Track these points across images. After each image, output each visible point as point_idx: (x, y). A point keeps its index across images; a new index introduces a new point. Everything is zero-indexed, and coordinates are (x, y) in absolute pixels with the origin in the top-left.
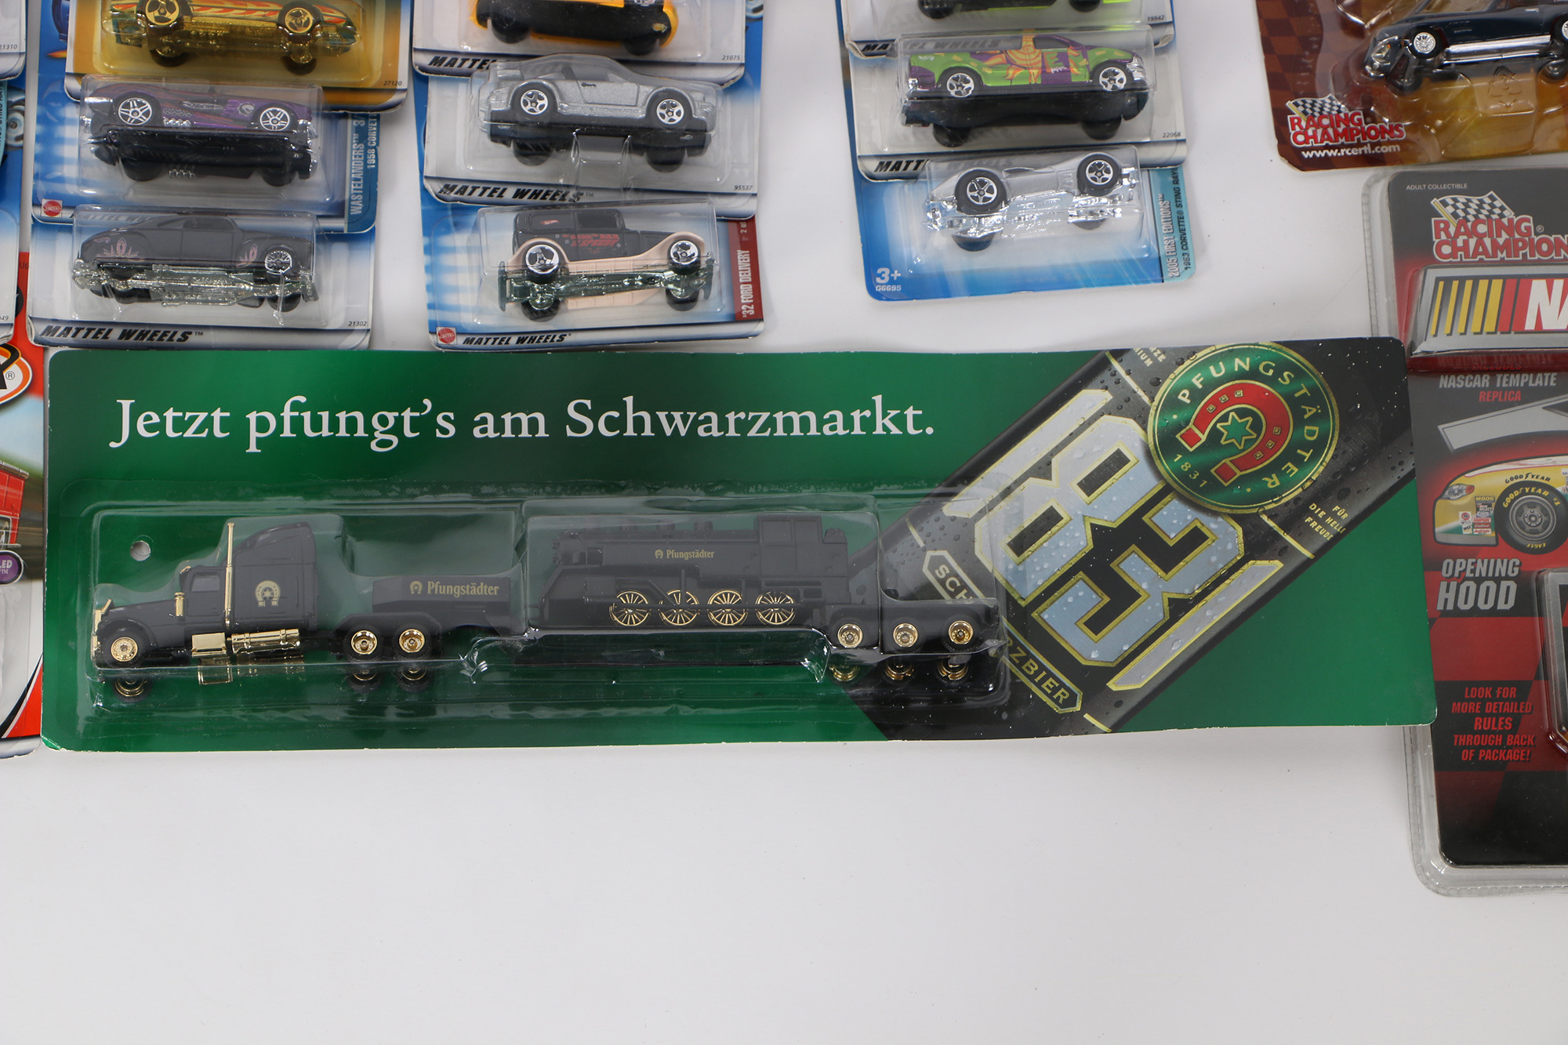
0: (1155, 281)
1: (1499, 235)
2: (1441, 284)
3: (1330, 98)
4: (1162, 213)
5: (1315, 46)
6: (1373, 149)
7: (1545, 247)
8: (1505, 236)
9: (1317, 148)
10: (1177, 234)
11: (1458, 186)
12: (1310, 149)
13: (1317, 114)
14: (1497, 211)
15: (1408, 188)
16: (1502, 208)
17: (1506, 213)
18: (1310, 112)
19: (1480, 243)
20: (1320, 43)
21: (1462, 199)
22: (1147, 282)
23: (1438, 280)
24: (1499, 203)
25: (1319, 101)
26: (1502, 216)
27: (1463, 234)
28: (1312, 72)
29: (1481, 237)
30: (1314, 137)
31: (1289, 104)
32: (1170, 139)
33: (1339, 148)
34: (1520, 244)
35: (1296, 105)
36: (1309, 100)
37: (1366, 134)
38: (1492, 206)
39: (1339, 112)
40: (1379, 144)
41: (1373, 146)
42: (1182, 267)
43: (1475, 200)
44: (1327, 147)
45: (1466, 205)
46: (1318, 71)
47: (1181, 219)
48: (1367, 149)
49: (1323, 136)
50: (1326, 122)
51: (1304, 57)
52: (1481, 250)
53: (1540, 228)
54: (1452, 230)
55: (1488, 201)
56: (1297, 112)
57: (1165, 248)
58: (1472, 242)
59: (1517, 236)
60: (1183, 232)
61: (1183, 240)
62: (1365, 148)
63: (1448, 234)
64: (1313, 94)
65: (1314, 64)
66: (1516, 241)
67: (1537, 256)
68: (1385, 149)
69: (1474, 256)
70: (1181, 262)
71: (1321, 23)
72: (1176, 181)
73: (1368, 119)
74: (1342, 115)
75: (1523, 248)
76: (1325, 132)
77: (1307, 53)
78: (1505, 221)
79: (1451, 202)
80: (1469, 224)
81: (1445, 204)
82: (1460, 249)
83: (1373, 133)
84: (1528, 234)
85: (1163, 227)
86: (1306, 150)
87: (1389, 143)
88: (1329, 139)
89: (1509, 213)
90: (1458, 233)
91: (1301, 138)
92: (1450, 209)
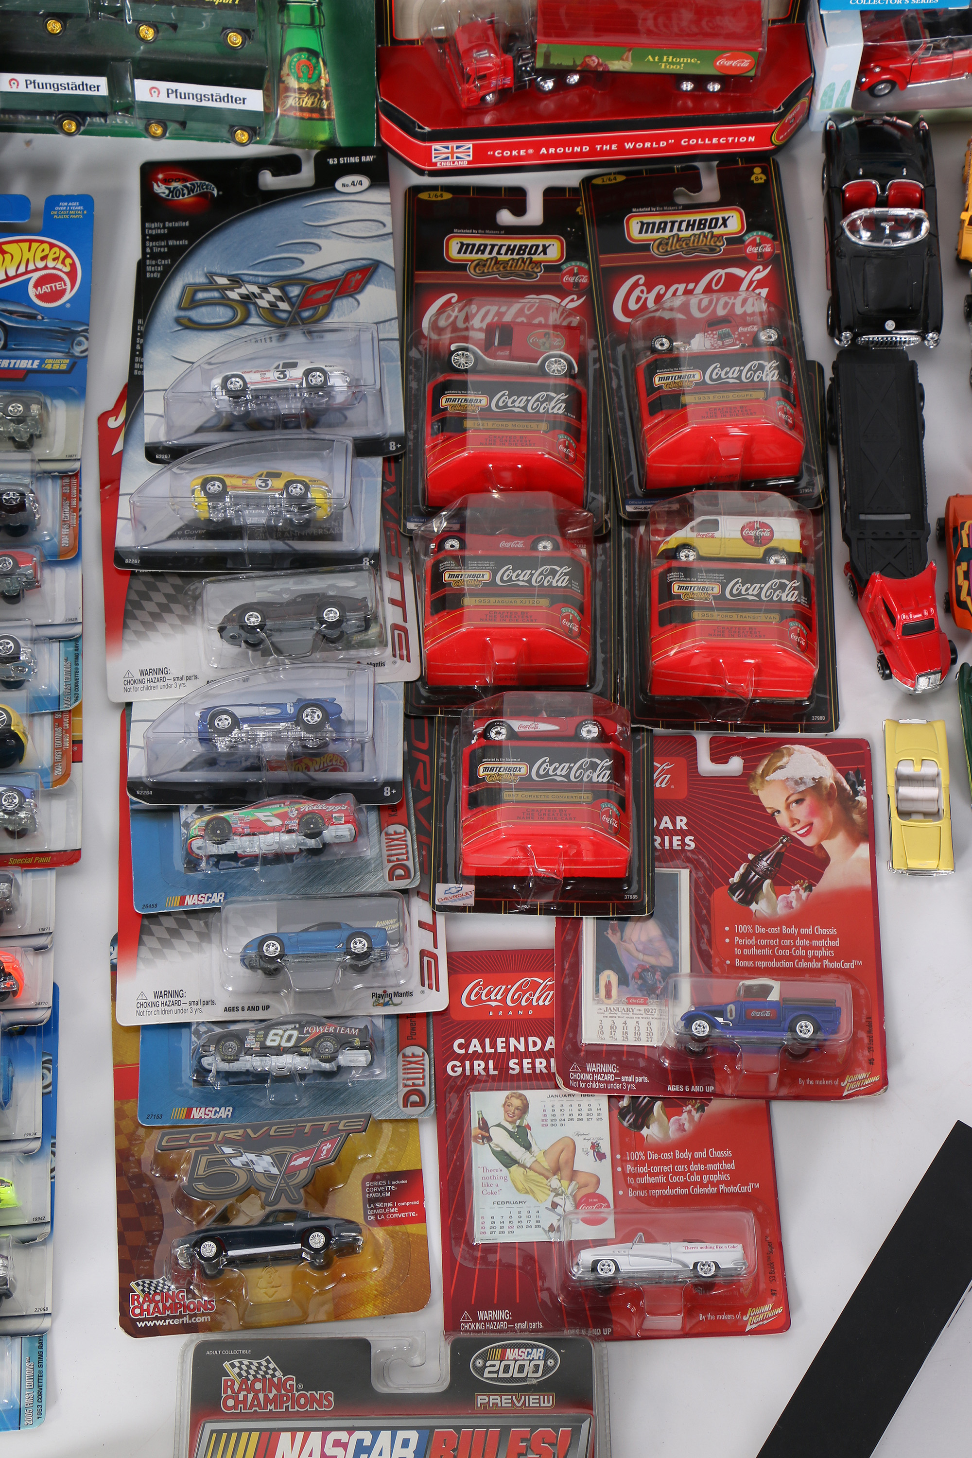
0: (14, 1428)
1: (270, 1392)
2: (214, 1435)
3: (163, 1279)
4: (27, 1372)
5: (157, 1239)
6: (190, 1319)
7: (302, 1401)
8: (274, 1392)
9: (148, 1320)
10: (36, 1389)
11: (244, 1352)
12: (143, 1320)
13: (152, 1292)
14: (271, 1372)
15: (208, 1353)
16: (274, 1370)
17: (277, 1373)
18: (147, 1290)
19: (256, 1397)
20: (160, 1236)
21: (246, 1362)
22: (8, 1429)
23: (212, 1432)
24: (272, 1366)
25: (155, 1281)
26: (273, 1376)
27: (244, 1390)
28: (152, 1259)
29: (257, 1392)
30: (148, 1310)
31: (133, 1284)
32: (40, 1312)
33: (165, 1319)
34: (285, 1399)
35: (138, 1285)
36: (147, 1281)
37: (186, 1307)
38: (267, 1368)
39: (169, 1290)
40: (196, 1315)
41: (191, 1317)
42: (36, 1416)
43: (255, 1363)
44: (157, 1318)
45: (249, 1367)
46: (156, 1258)
47: (40, 1377)
48: (186, 1320)
49: (154, 1309)
50: (158, 1298)
51: (148, 1247)
52: (256, 1403)
53: (300, 1386)
54: (236, 1387)
55: (264, 1363)
56: (138, 1290)
57: (25, 1401)
58: (250, 1396)
59: (283, 1392)
60: (40, 1387)
61: (40, 1394)
62: (184, 1319)
63: (233, 1390)
64: (151, 1276)
65: (155, 1253)
66: (282, 1396)
67: (297, 1408)
68: (200, 1320)
69: (250, 1408)
70: (36, 1412)
71: (163, 1221)
72: (41, 1347)
73: (190, 1296)
74: (171, 1293)
75: (287, 1402)
76: (156, 1306)
77: (150, 1244)
78: (275, 1380)
79: (237, 1364)
80: (249, 1382)
81: (233, 1365)
82: (241, 1402)
83: (192, 1306)
84: (292, 1390)
85: (26, 1384)
86: (140, 1320)
87: (203, 1314)
88: (159, 1312)
89: (279, 1373)
90: (240, 1389)
91: (137, 1311)
92: (237, 1370)
